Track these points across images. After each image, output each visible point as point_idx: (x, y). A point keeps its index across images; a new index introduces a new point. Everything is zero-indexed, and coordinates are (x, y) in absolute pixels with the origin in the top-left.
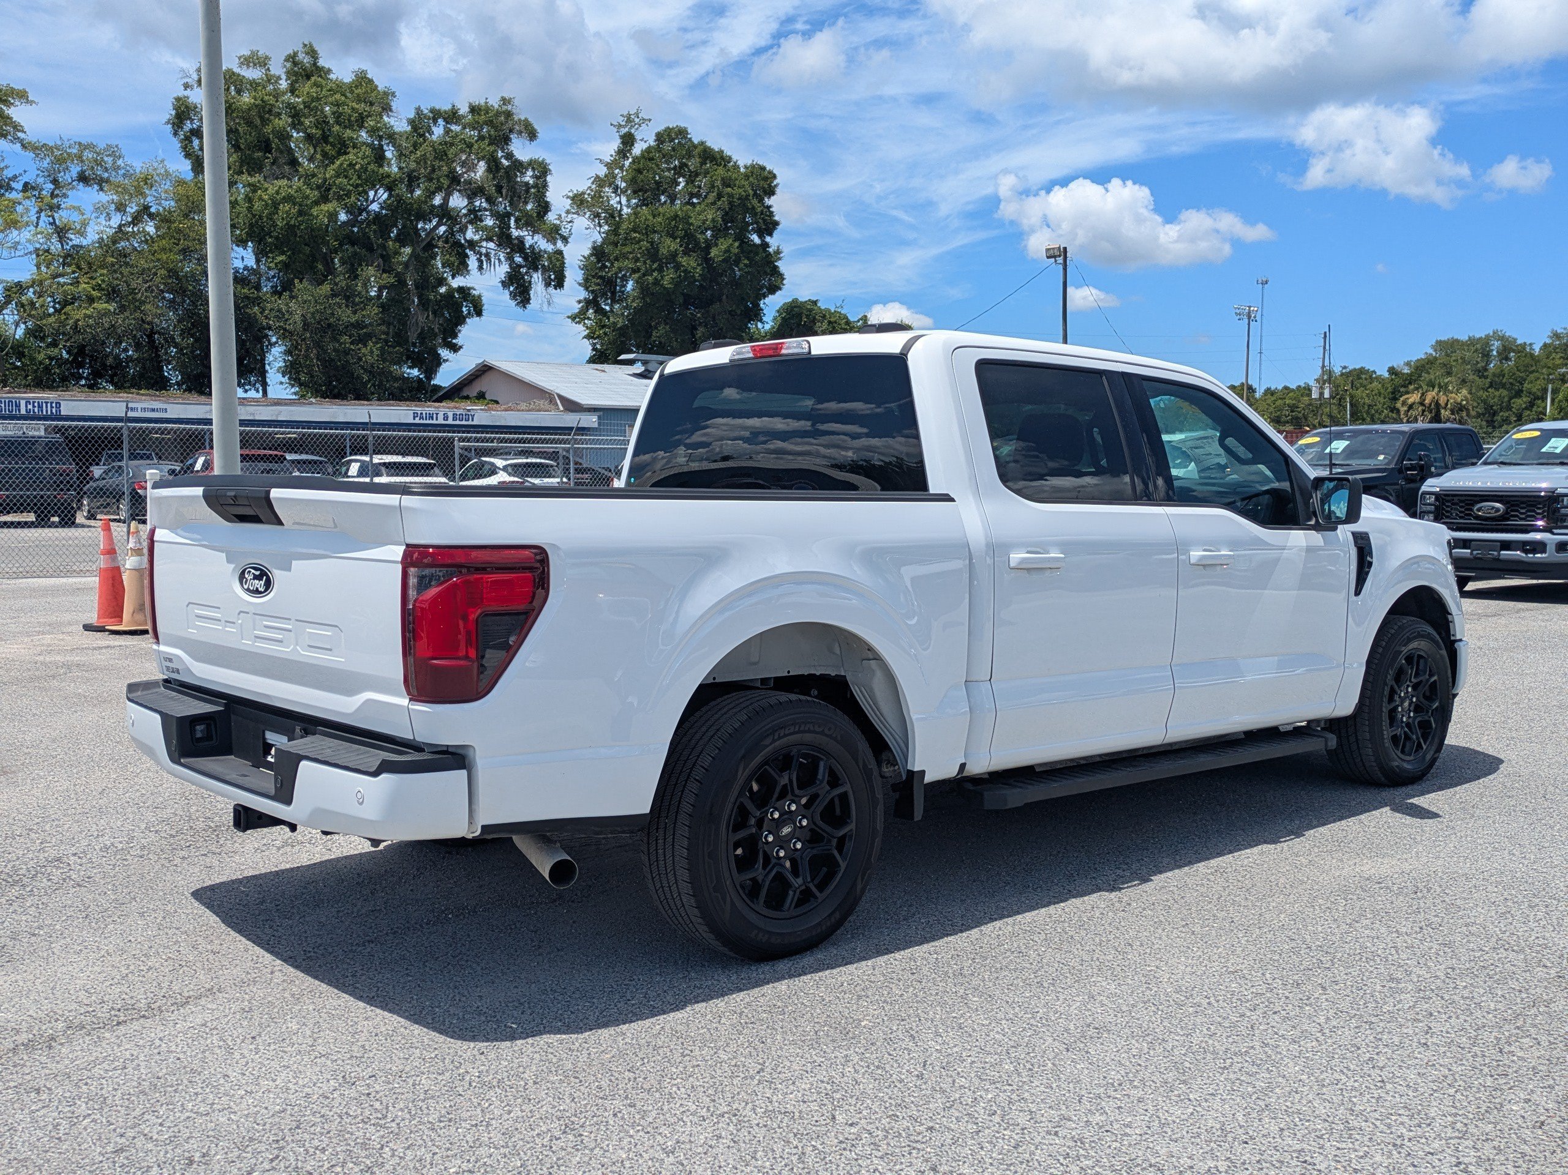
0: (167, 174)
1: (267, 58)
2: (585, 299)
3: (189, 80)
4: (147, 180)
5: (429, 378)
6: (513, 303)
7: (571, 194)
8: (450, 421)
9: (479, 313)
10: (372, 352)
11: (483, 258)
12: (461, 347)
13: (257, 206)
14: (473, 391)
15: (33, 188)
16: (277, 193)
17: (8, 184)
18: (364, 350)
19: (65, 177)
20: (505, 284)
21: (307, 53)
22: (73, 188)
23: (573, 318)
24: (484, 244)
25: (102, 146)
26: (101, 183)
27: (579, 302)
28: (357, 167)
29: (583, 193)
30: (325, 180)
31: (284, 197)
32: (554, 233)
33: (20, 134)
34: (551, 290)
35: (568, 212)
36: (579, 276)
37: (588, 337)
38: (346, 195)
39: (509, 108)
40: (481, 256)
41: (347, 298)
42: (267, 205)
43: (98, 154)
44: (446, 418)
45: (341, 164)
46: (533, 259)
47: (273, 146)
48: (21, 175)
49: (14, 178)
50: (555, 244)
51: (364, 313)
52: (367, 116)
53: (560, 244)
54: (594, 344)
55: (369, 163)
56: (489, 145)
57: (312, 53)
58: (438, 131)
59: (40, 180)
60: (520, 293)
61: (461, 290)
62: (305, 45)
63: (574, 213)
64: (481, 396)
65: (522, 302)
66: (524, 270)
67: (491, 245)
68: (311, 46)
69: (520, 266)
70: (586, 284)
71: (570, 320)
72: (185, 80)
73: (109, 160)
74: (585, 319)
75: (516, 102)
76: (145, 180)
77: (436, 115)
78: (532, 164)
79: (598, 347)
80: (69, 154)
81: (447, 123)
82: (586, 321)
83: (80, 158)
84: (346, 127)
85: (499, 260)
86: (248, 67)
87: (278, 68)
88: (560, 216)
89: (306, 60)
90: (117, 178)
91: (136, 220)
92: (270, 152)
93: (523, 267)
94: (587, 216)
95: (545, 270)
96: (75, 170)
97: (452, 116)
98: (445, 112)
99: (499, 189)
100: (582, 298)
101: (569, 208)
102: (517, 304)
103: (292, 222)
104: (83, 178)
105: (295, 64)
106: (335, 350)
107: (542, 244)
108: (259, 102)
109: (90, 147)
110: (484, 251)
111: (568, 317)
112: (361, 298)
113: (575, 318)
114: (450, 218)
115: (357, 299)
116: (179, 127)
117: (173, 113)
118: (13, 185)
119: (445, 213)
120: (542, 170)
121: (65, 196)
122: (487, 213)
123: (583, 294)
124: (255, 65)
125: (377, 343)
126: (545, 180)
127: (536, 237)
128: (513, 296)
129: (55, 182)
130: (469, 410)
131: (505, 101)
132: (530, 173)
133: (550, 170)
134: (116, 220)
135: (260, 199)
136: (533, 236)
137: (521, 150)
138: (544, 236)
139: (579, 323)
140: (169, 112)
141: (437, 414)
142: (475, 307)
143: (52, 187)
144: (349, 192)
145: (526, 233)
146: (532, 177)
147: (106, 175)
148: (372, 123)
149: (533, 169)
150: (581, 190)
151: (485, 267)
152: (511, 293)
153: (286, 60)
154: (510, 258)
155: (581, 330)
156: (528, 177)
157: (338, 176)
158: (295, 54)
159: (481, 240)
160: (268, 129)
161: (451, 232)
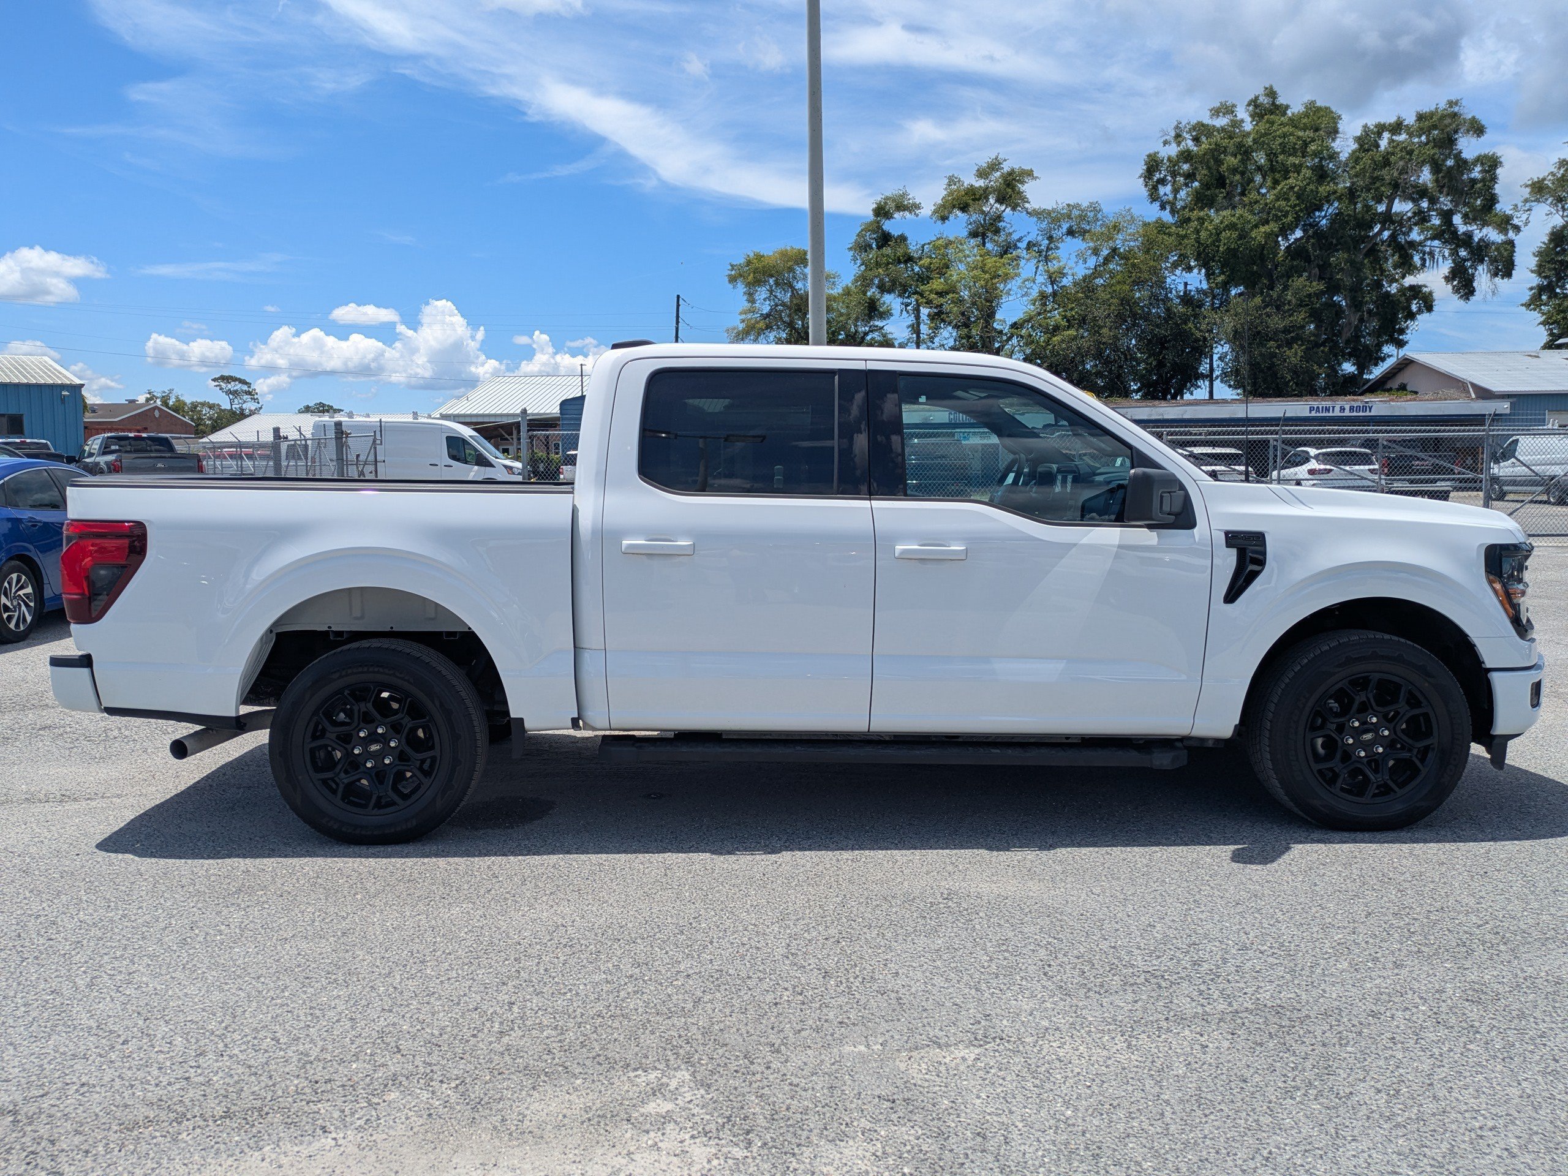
0: (1133, 219)
1: (1234, 106)
2: (1538, 285)
3: (1168, 138)
4: (1116, 228)
5: (1361, 373)
6: (1456, 297)
7: (1530, 182)
8: (1347, 413)
9: (1430, 309)
10: (1296, 354)
11: (1426, 256)
12: (1407, 342)
13: (1203, 234)
14: (1395, 384)
15: (1034, 245)
16: (1222, 222)
17: (1016, 245)
18: (1288, 352)
19: (1057, 234)
20: (1447, 279)
21: (1267, 95)
22: (1063, 241)
23: (1527, 305)
24: (1429, 243)
25: (1085, 204)
26: (1083, 233)
27: (1531, 289)
28: (1296, 189)
29: (1544, 179)
30: (1266, 204)
31: (1227, 226)
32: (1505, 223)
33: (1027, 205)
34: (1498, 280)
35: (1526, 201)
36: (1533, 262)
37: (1543, 323)
38: (1284, 216)
39: (1456, 109)
40: (1424, 255)
41: (1278, 308)
42: (1211, 234)
43: (1082, 211)
44: (1342, 409)
45: (1282, 189)
46: (1479, 252)
47: (1228, 181)
48: (1025, 236)
49: (1019, 240)
50: (1506, 234)
51: (1291, 319)
52: (1310, 142)
53: (1511, 234)
54: (1551, 330)
55: (1308, 184)
56: (1433, 148)
57: (1271, 93)
58: (1384, 143)
59: (1040, 238)
60: (1463, 286)
61: (1412, 288)
62: (1266, 88)
63: (1532, 201)
64: (1403, 388)
65: (1466, 294)
66: (1468, 264)
67: (1436, 243)
68: (1271, 87)
69: (1465, 260)
70: (1540, 271)
71: (1524, 308)
72: (1164, 138)
73: (1091, 214)
74: (1541, 305)
75: (1464, 103)
76: (1115, 227)
77: (1381, 128)
78: (1479, 160)
79: (1555, 331)
80: (1061, 214)
81: (1393, 134)
82: (1543, 307)
83: (1069, 217)
84: (1290, 155)
85: (1444, 256)
86: (1218, 116)
87: (1243, 114)
88: (1516, 205)
89: (1264, 100)
90: (1097, 228)
91: (1107, 260)
92: (1224, 188)
93: (1468, 260)
94: (1549, 202)
95: (1493, 261)
96: (1065, 227)
97: (1397, 127)
98: (1390, 125)
99: (1441, 188)
100: (1534, 285)
101: (1528, 196)
102: (1461, 297)
103: (1233, 246)
104: (1071, 232)
105: (1256, 106)
106: (1261, 354)
107: (1493, 235)
108: (1213, 146)
109: (1077, 206)
110: (1427, 249)
111: (1522, 305)
112: (1290, 305)
113: (1530, 305)
114: (1393, 222)
115: (1286, 307)
116: (1149, 179)
117: (1145, 167)
118: (1019, 244)
119: (1388, 219)
120: (1492, 164)
121: (1057, 248)
122: (1434, 213)
123: (1535, 280)
124: (1224, 114)
125: (1302, 345)
126: (1494, 173)
127: (1485, 230)
128: (1456, 290)
129: (1050, 238)
130: (1367, 402)
131: (1451, 104)
132: (1478, 168)
133: (1501, 163)
134: (1092, 262)
135: (1207, 229)
136: (1481, 229)
137: (1469, 147)
138: (1494, 228)
139: (1535, 310)
140: (1141, 168)
141: (1333, 407)
142: (1425, 302)
143: (1047, 242)
144: (1287, 212)
145: (1475, 227)
146: (1481, 172)
147: (1088, 228)
148: (1313, 148)
149: (1482, 164)
150: (1541, 177)
151: (1427, 264)
152: (1454, 287)
153: (1249, 105)
154: (1454, 253)
155: (1537, 317)
156: (1476, 173)
157: (1277, 200)
158: (1257, 98)
159: (1426, 239)
160: (1224, 168)
161: (1393, 237)
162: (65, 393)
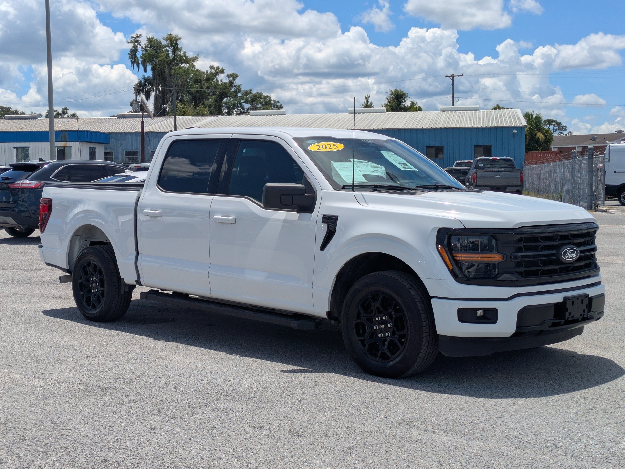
162: (515, 131)
